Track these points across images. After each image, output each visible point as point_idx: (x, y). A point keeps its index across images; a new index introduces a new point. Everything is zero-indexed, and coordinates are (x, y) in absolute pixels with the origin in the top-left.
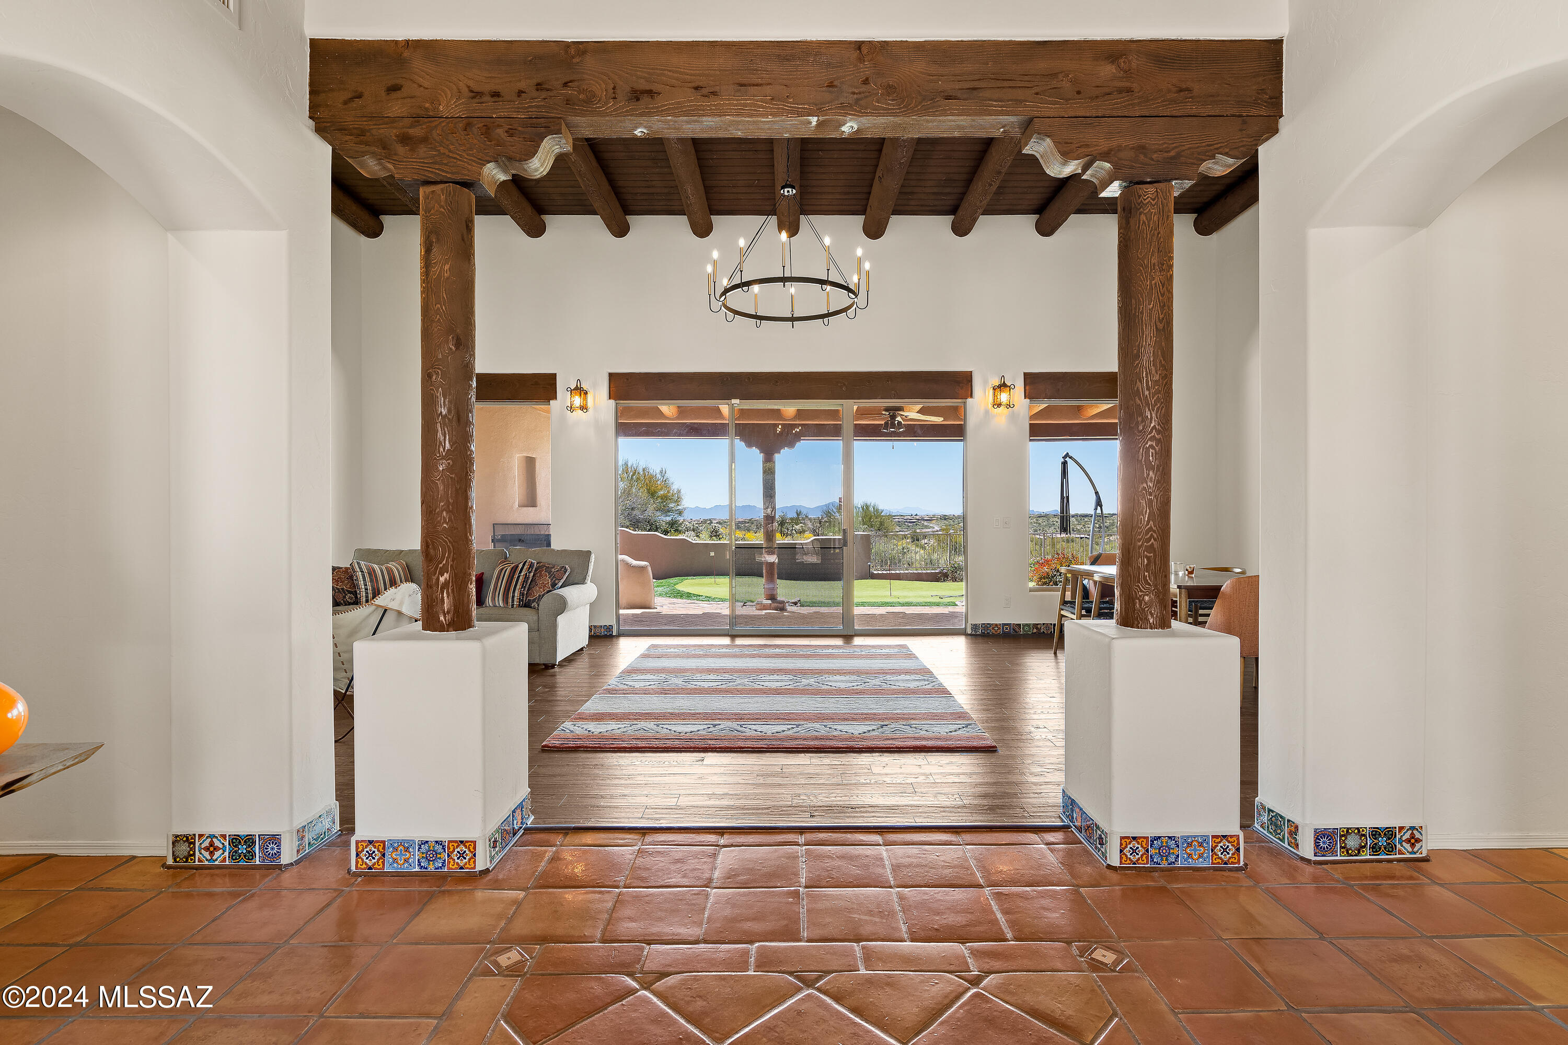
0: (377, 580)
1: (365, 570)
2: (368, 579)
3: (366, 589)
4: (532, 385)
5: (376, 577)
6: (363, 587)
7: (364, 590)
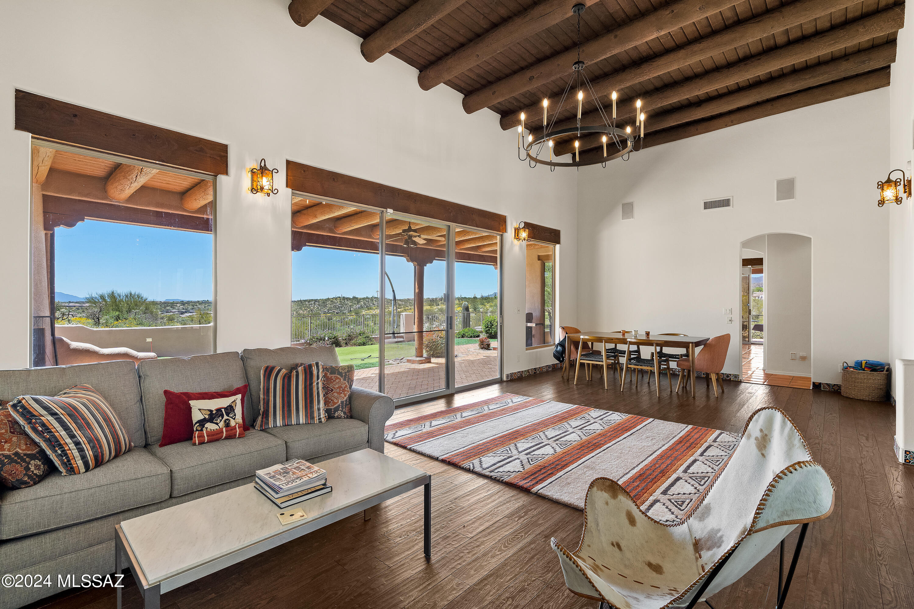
0: (88, 424)
1: (59, 411)
2: (72, 426)
3: (77, 444)
4: (196, 150)
5: (84, 419)
6: (68, 440)
7: (72, 446)
